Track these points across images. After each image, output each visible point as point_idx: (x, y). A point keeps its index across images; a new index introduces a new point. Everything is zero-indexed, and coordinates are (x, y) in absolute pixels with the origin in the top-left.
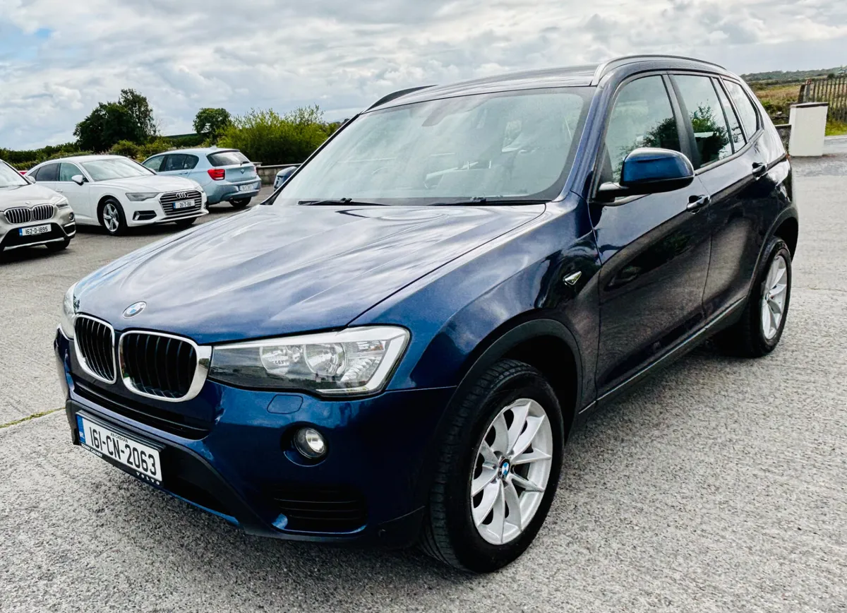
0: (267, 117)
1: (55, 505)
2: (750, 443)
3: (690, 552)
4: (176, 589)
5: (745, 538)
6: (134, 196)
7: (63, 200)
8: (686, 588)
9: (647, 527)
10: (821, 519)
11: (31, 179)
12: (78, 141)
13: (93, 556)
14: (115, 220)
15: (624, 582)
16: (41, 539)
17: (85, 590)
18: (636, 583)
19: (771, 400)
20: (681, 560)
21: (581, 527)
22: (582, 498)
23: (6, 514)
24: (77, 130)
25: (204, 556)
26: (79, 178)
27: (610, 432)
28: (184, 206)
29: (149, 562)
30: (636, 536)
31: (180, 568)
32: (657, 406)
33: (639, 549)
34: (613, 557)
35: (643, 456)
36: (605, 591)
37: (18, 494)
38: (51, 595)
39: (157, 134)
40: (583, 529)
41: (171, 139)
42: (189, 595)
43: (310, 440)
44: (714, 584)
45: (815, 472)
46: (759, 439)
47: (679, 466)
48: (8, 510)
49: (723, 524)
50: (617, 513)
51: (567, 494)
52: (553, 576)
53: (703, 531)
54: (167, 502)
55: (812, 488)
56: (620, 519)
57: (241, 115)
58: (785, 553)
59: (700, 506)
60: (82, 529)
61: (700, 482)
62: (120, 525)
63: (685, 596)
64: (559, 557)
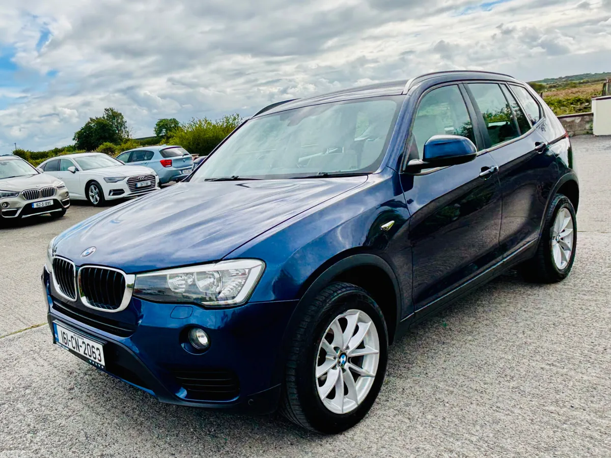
0: (203, 123)
1: (42, 385)
2: (541, 345)
3: (486, 422)
4: (117, 441)
5: (530, 413)
6: (110, 180)
7: (61, 183)
8: (480, 447)
9: (455, 404)
10: (589, 400)
11: (41, 170)
12: (76, 144)
13: (64, 418)
14: (97, 196)
15: (433, 443)
16: (31, 407)
17: (57, 441)
18: (442, 443)
19: (561, 314)
20: (478, 428)
21: (406, 404)
22: (408, 384)
23: (10, 390)
24: (75, 137)
25: (138, 420)
26: (72, 169)
27: (434, 337)
28: (143, 186)
29: (101, 423)
30: (446, 410)
31: (121, 427)
32: (472, 319)
33: (447, 419)
34: (427, 425)
35: (458, 354)
36: (418, 448)
37: (19, 378)
38: (34, 443)
39: (130, 137)
40: (407, 405)
41: (139, 141)
42: (125, 445)
43: (199, 337)
44: (501, 445)
45: (590, 366)
46: (548, 342)
47: (485, 361)
48: (11, 388)
49: (513, 403)
50: (434, 394)
51: (398, 381)
52: (381, 437)
53: (497, 407)
54: (116, 384)
55: (585, 378)
56: (436, 399)
57: (186, 122)
58: (559, 424)
59: (497, 390)
60: (58, 401)
61: (499, 373)
62: (84, 398)
63: (478, 453)
64: (387, 424)
